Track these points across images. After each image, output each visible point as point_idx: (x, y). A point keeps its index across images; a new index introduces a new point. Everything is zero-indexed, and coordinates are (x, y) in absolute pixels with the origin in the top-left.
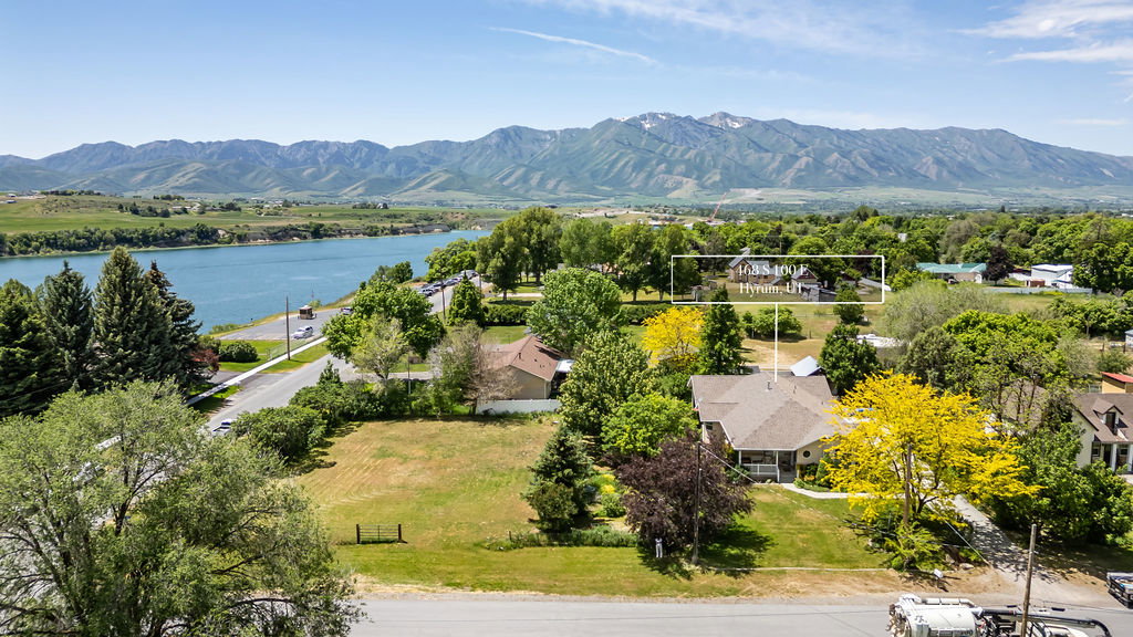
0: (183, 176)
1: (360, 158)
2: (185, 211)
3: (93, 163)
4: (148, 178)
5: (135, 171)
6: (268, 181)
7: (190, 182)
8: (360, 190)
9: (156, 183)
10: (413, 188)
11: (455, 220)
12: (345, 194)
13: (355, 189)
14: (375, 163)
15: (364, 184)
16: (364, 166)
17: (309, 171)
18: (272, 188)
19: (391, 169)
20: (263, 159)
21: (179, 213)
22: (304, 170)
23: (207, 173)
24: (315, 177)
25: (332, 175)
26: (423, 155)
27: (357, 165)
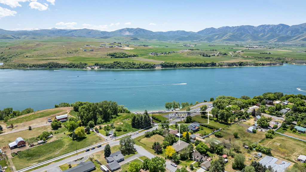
0: (226, 37)
1: (279, 29)
3: (207, 33)
4: (218, 37)
5: (216, 35)
6: (248, 37)
7: (228, 38)
8: (276, 40)
9: (220, 38)
10: (294, 40)
12: (271, 41)
13: (274, 40)
14: (284, 31)
15: (277, 39)
16: (280, 32)
17: (261, 34)
18: (249, 39)
19: (289, 32)
20: (249, 31)
22: (260, 34)
23: (232, 36)
24: (262, 36)
25: (268, 35)
26: (302, 28)
27: (278, 32)
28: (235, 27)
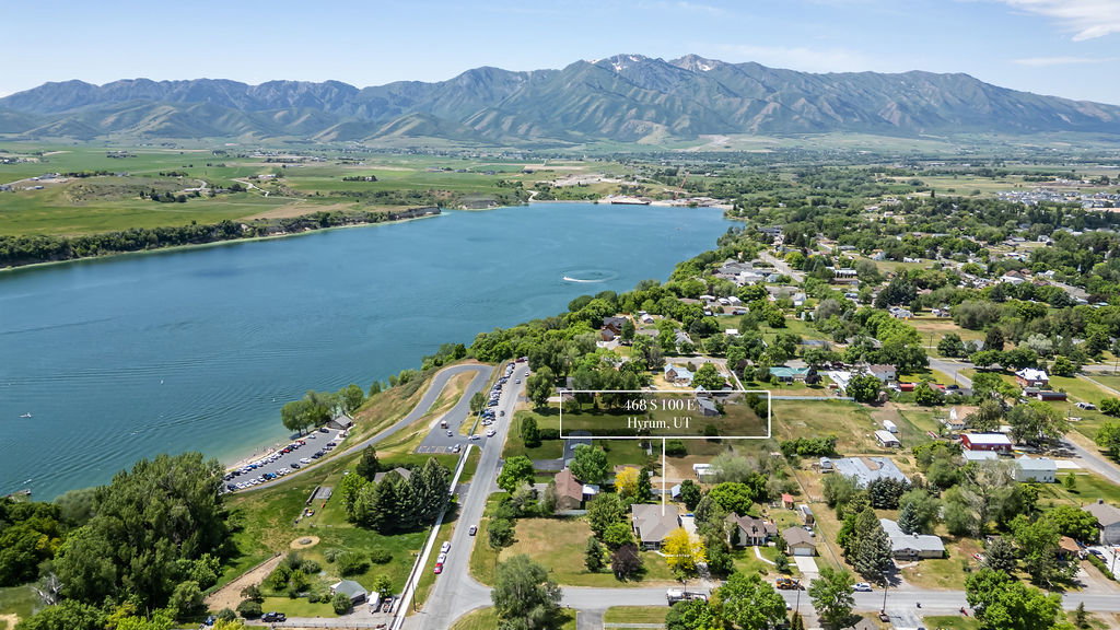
0: (154, 119)
1: (330, 99)
2: (197, 194)
3: (59, 103)
4: (118, 121)
5: (105, 113)
6: (240, 124)
7: (163, 126)
8: (333, 135)
9: (126, 126)
10: (386, 133)
11: (442, 198)
12: (318, 139)
13: (328, 134)
14: (346, 104)
15: (336, 129)
16: (334, 108)
17: (280, 114)
18: (245, 131)
19: (362, 109)
20: (232, 100)
21: (193, 197)
22: (276, 112)
23: (178, 116)
24: (287, 120)
25: (303, 119)
26: (393, 96)
27: (328, 106)
28: (177, 82)
